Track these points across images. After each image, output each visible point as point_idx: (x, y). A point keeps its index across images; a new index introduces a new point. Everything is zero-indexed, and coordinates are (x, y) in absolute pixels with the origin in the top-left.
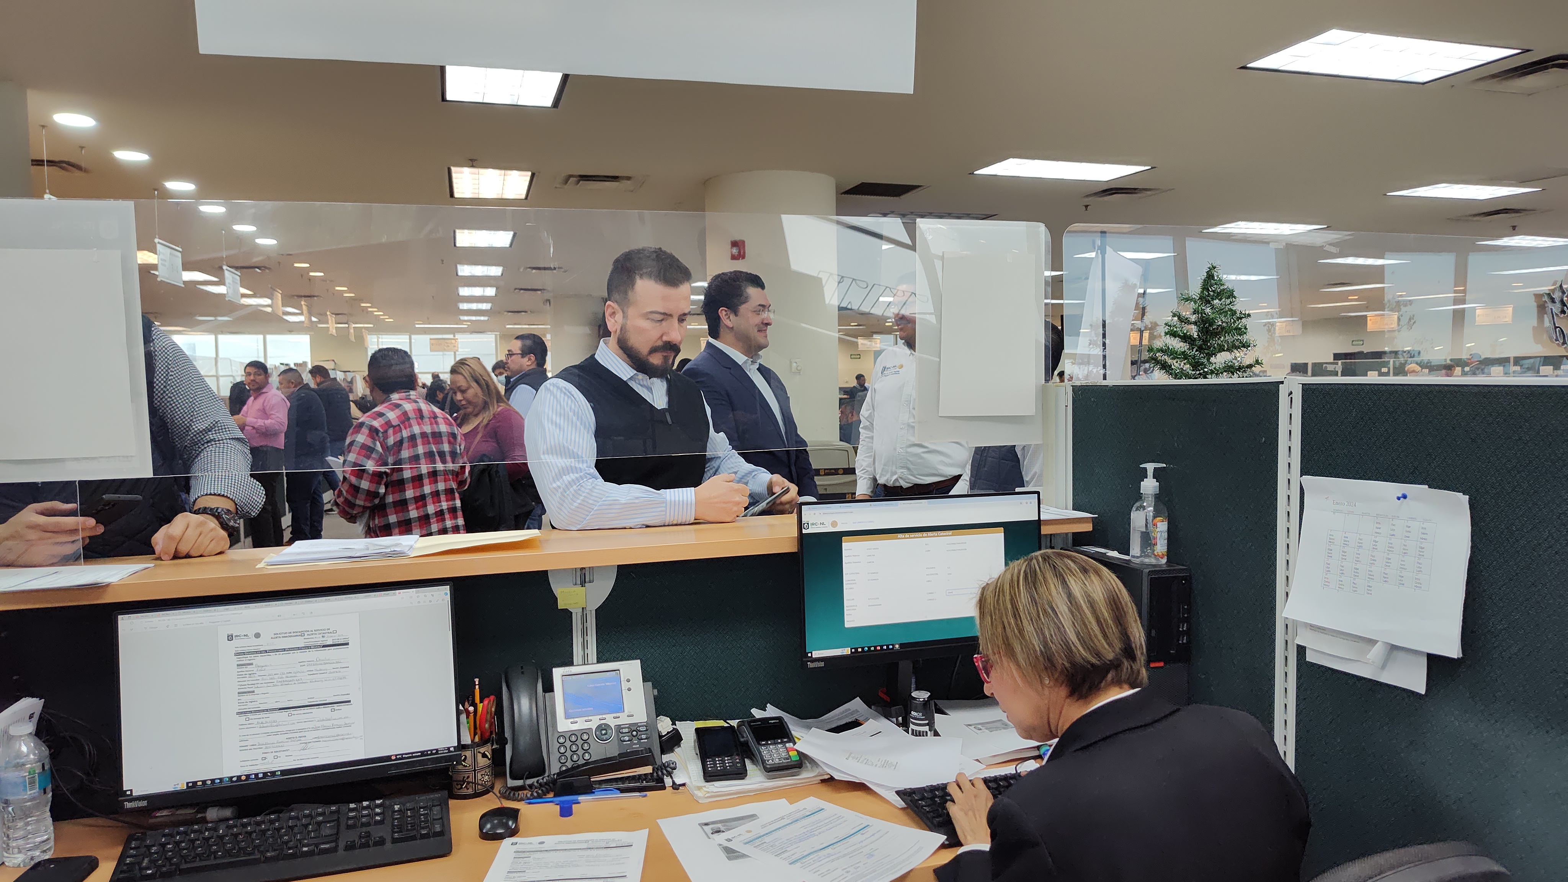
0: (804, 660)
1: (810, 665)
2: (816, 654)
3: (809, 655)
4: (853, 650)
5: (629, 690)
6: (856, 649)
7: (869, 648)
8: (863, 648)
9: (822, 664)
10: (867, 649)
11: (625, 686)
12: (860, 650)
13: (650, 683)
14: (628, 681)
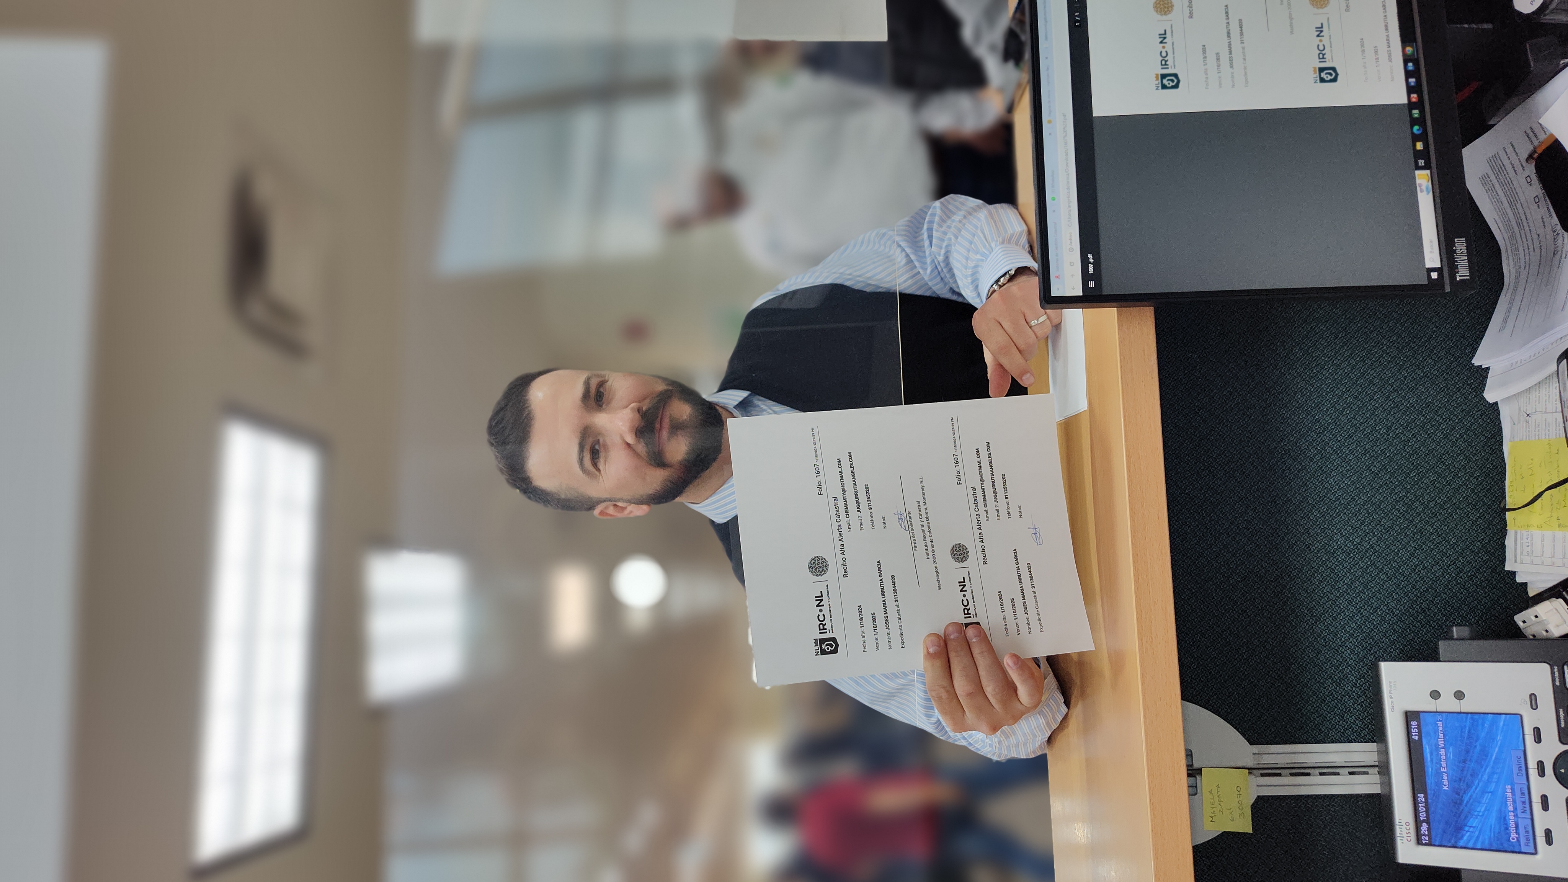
0: (1448, 289)
1: (1463, 272)
2: (1432, 258)
3: (1434, 275)
4: (1421, 163)
5: (1459, 695)
6: (1417, 155)
7: (1413, 122)
8: (1415, 138)
9: (1460, 244)
10: (1416, 128)
11: (1448, 703)
12: (1419, 146)
13: (1441, 644)
14: (1435, 695)
